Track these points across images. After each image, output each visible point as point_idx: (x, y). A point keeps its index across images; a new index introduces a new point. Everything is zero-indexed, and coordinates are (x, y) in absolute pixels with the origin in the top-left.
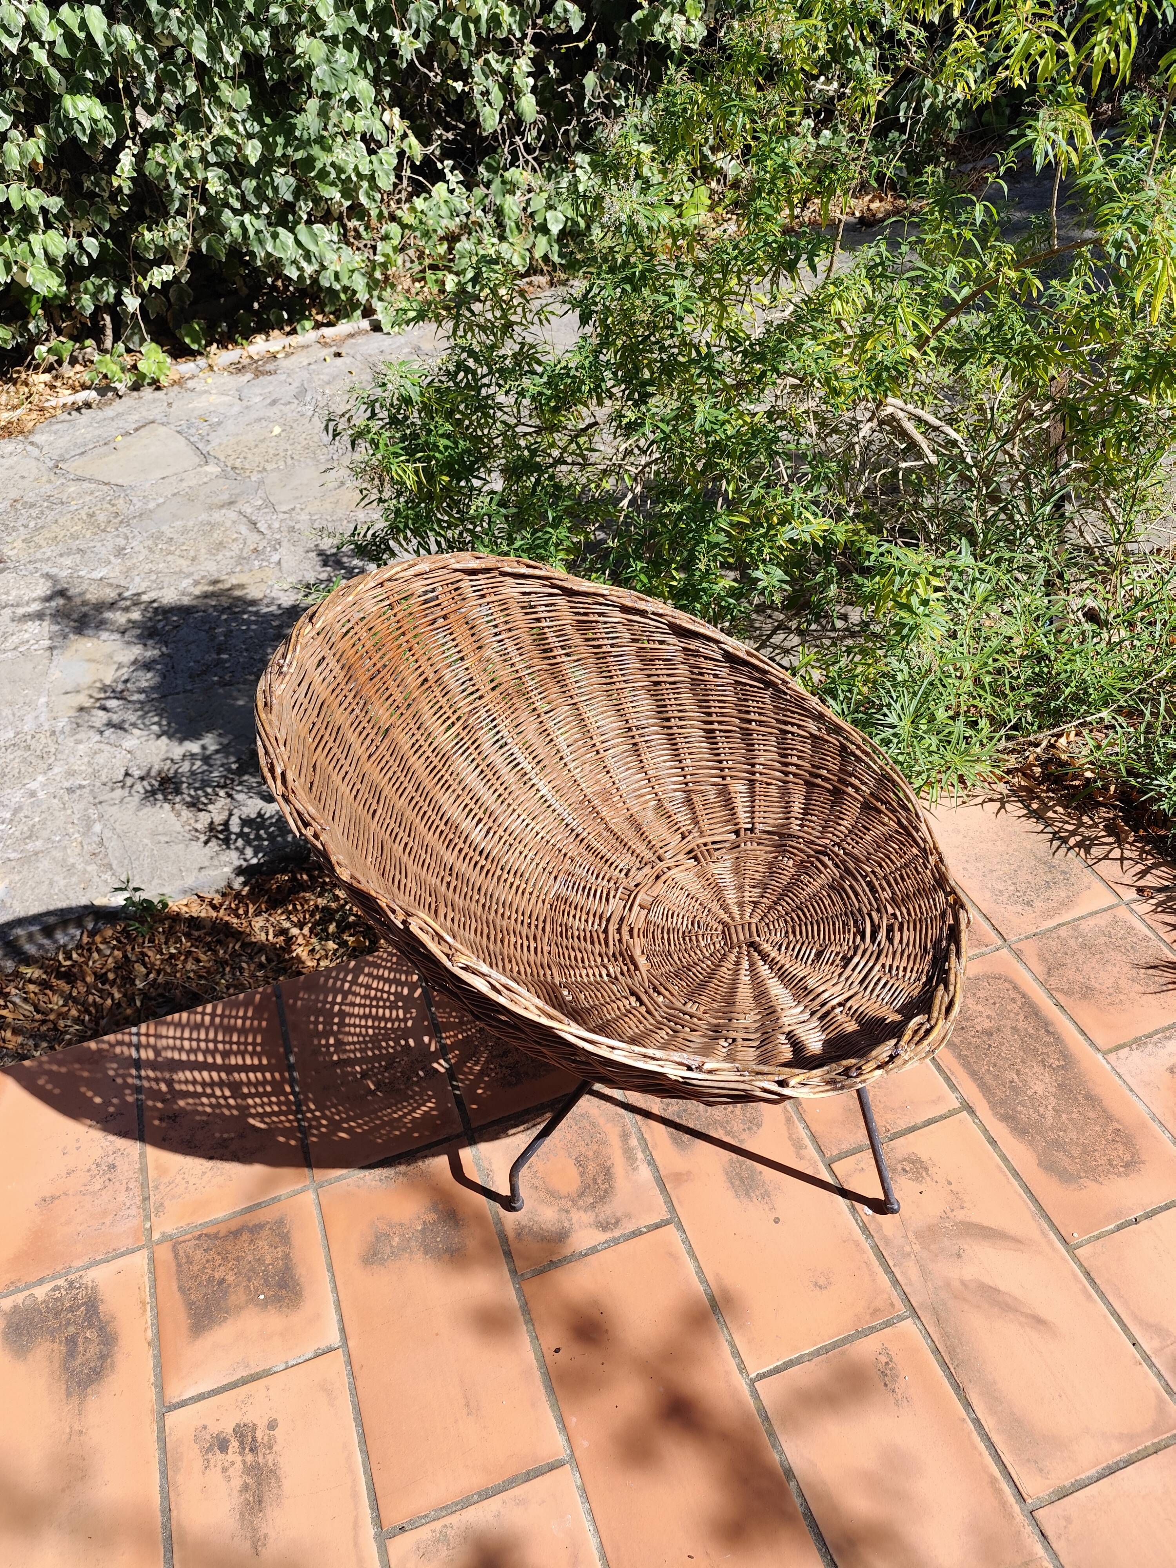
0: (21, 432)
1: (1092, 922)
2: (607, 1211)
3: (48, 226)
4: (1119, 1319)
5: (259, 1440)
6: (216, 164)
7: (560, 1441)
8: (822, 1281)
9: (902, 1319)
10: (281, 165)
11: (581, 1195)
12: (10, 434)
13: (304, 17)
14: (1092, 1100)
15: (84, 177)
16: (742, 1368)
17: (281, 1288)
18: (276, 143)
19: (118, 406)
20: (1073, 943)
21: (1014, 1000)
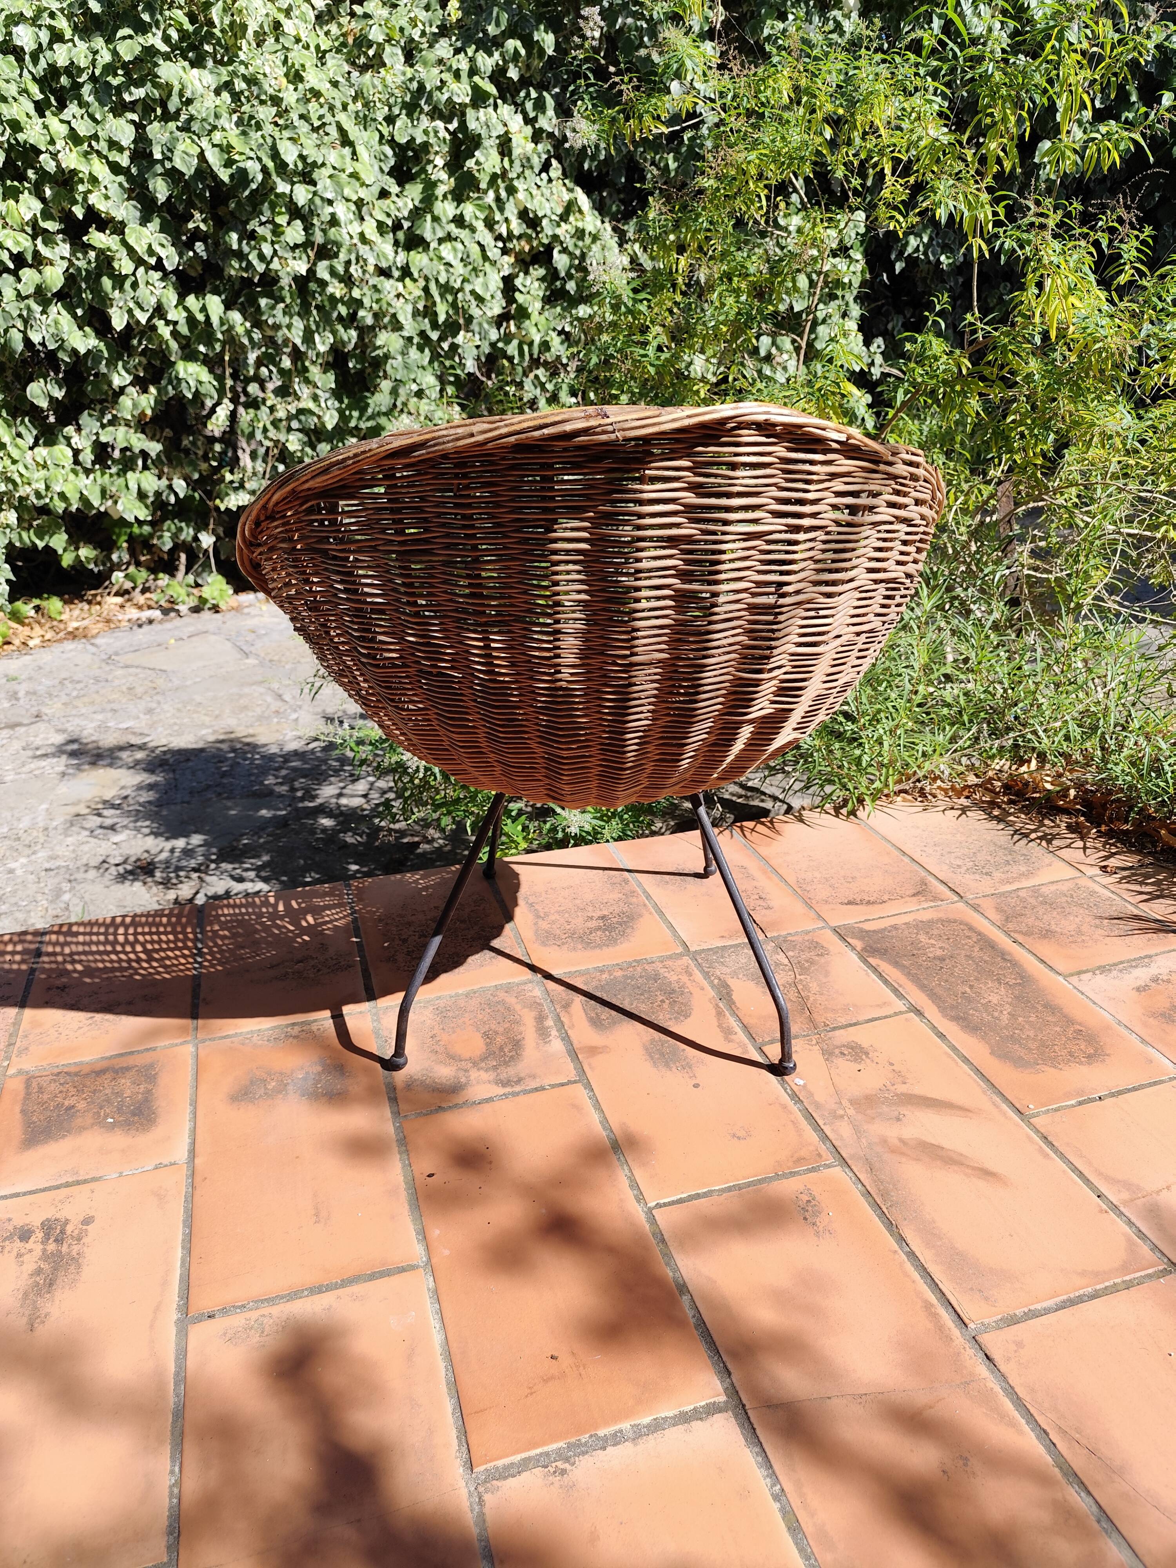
0: (85, 637)
1: (1053, 888)
2: (510, 1072)
3: (145, 467)
4: (1081, 1175)
5: (69, 1232)
6: (298, 430)
7: (418, 1249)
8: (741, 1134)
9: (828, 1166)
10: (353, 436)
11: (484, 1059)
12: (75, 637)
13: (386, 320)
14: (1051, 1008)
15: (184, 437)
16: (640, 1198)
17: (134, 1115)
18: (351, 416)
19: (178, 622)
20: (1033, 901)
21: (969, 937)
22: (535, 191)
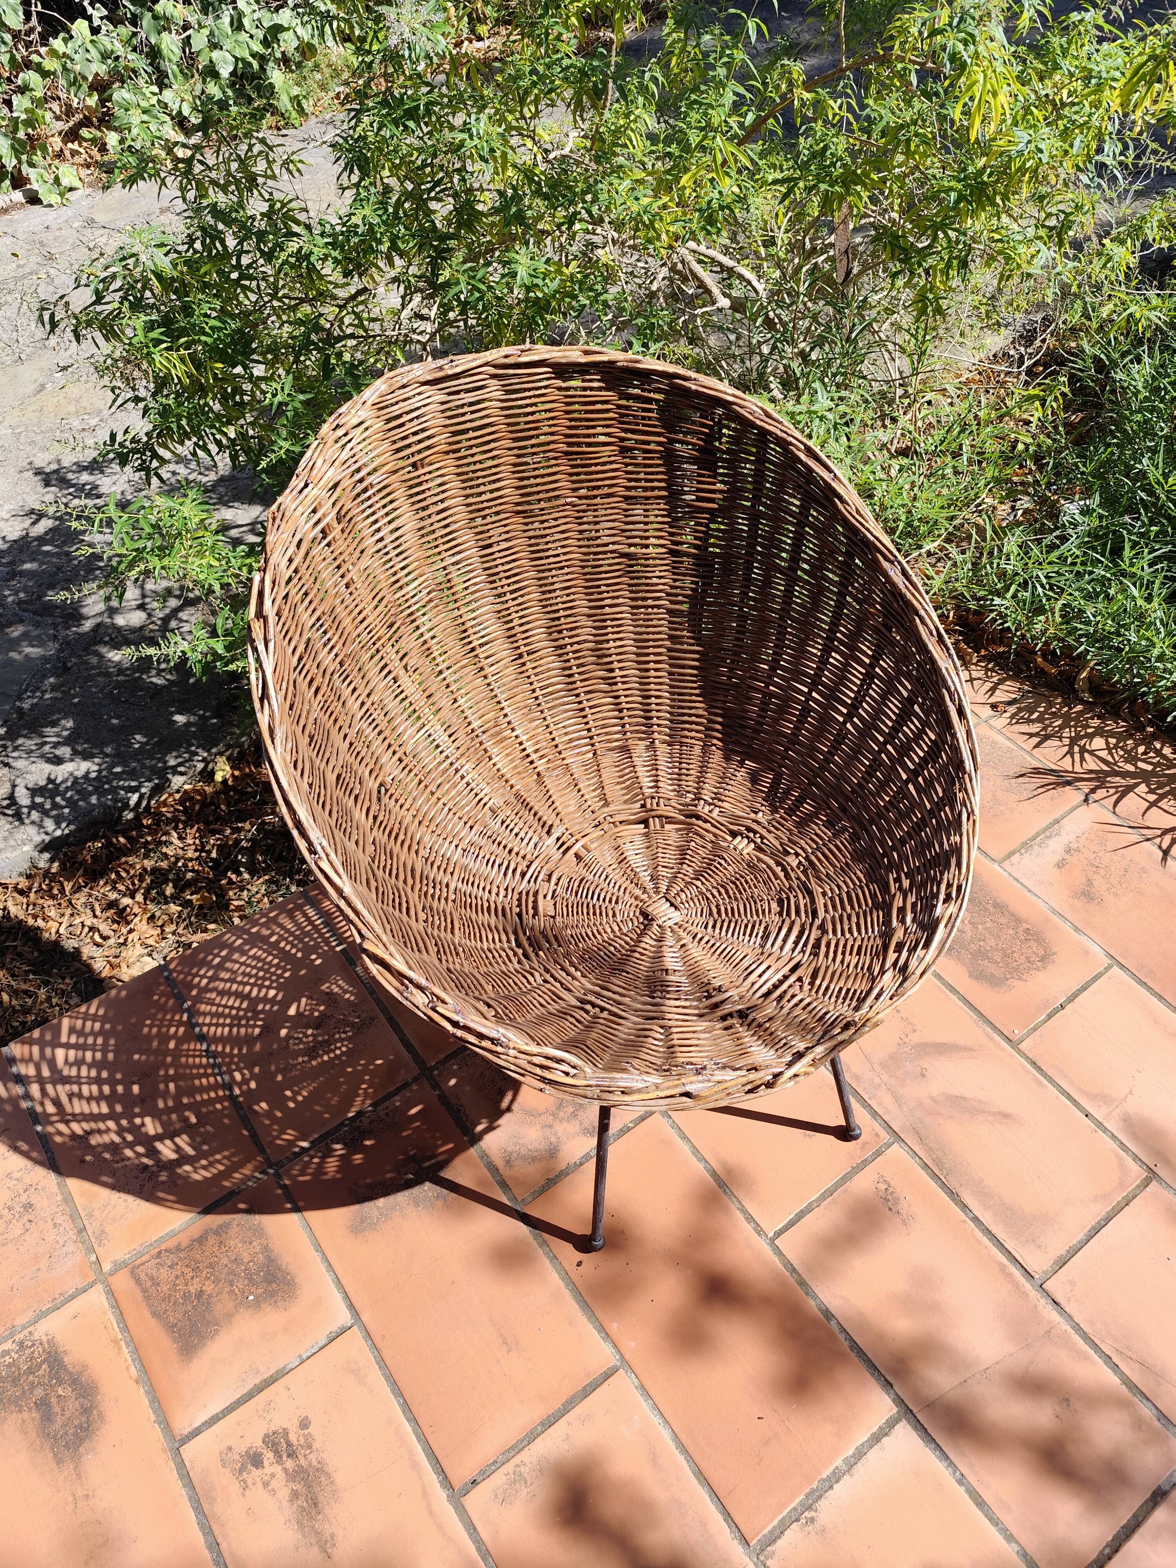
2: (588, 1116)
4: (1069, 1096)
5: (295, 1442)
7: (607, 1349)
9: (888, 1146)
11: (558, 1106)
14: (1000, 907)
16: (759, 1231)
17: (269, 1282)
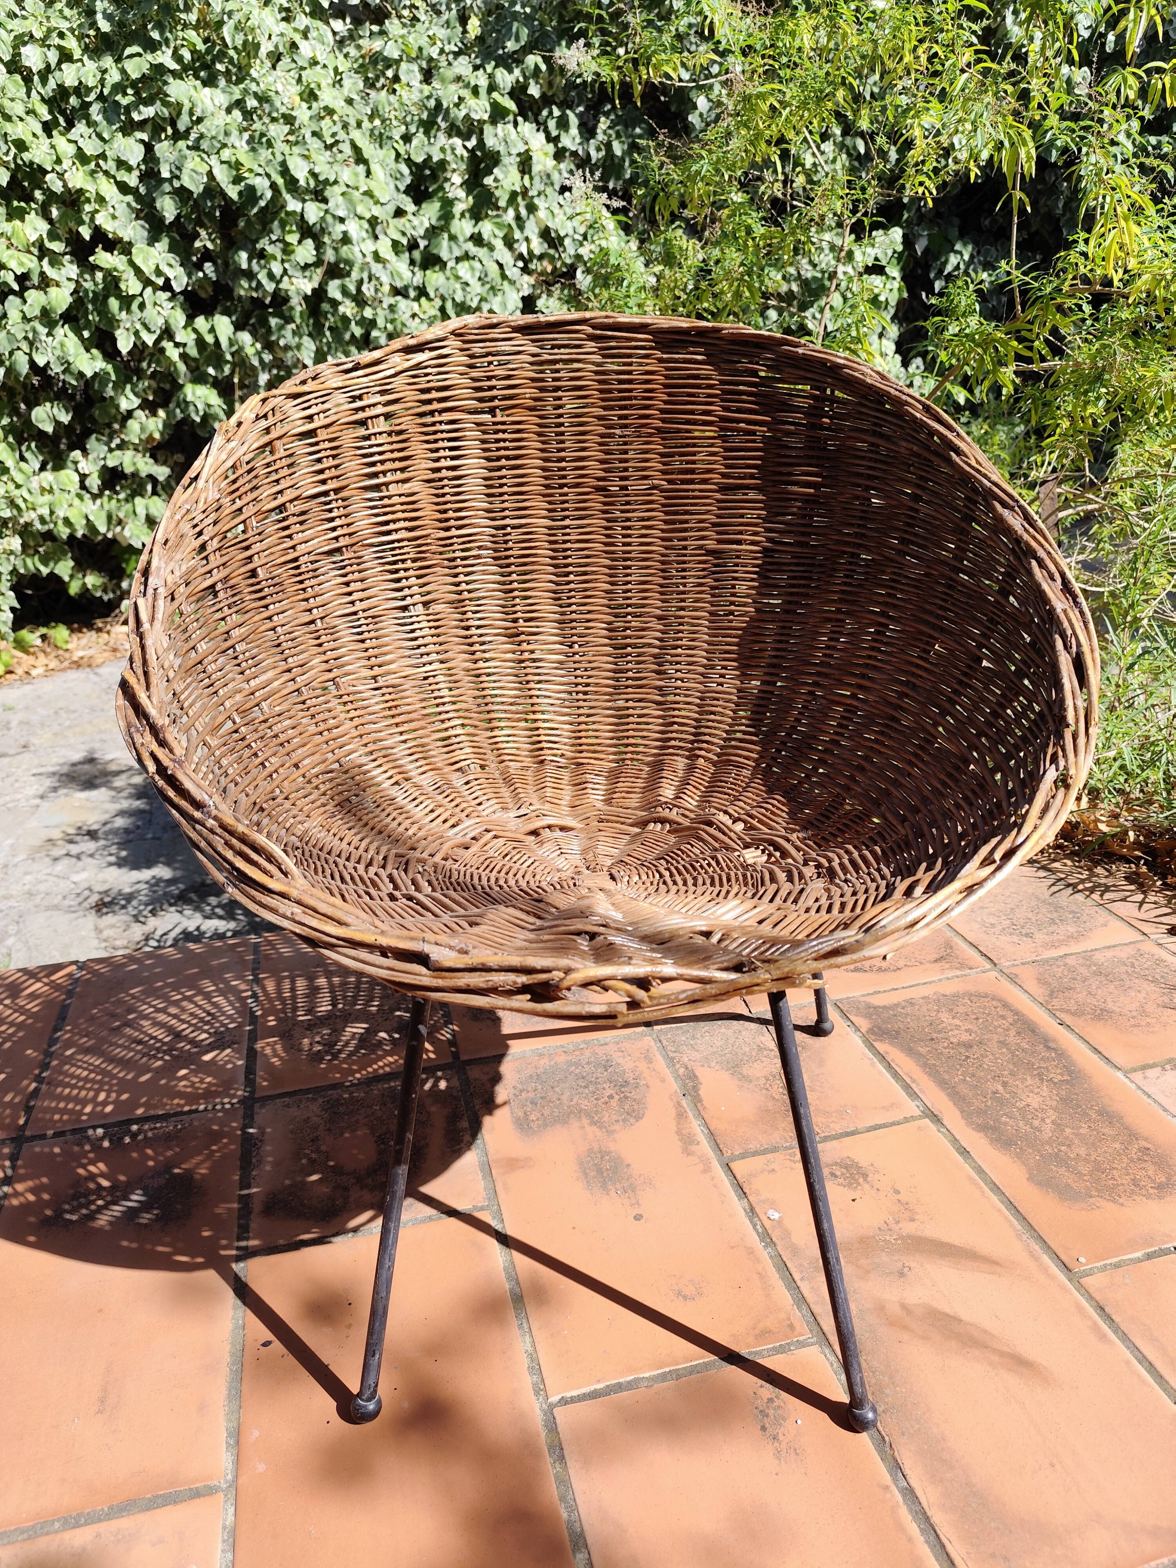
0: (89, 666)
1: (1109, 954)
4: (1150, 1368)
7: (224, 1460)
8: (689, 1290)
11: (372, 1172)
12: (79, 666)
14: (1108, 1116)
20: (1084, 971)
21: (1003, 1017)
22: (557, 210)
